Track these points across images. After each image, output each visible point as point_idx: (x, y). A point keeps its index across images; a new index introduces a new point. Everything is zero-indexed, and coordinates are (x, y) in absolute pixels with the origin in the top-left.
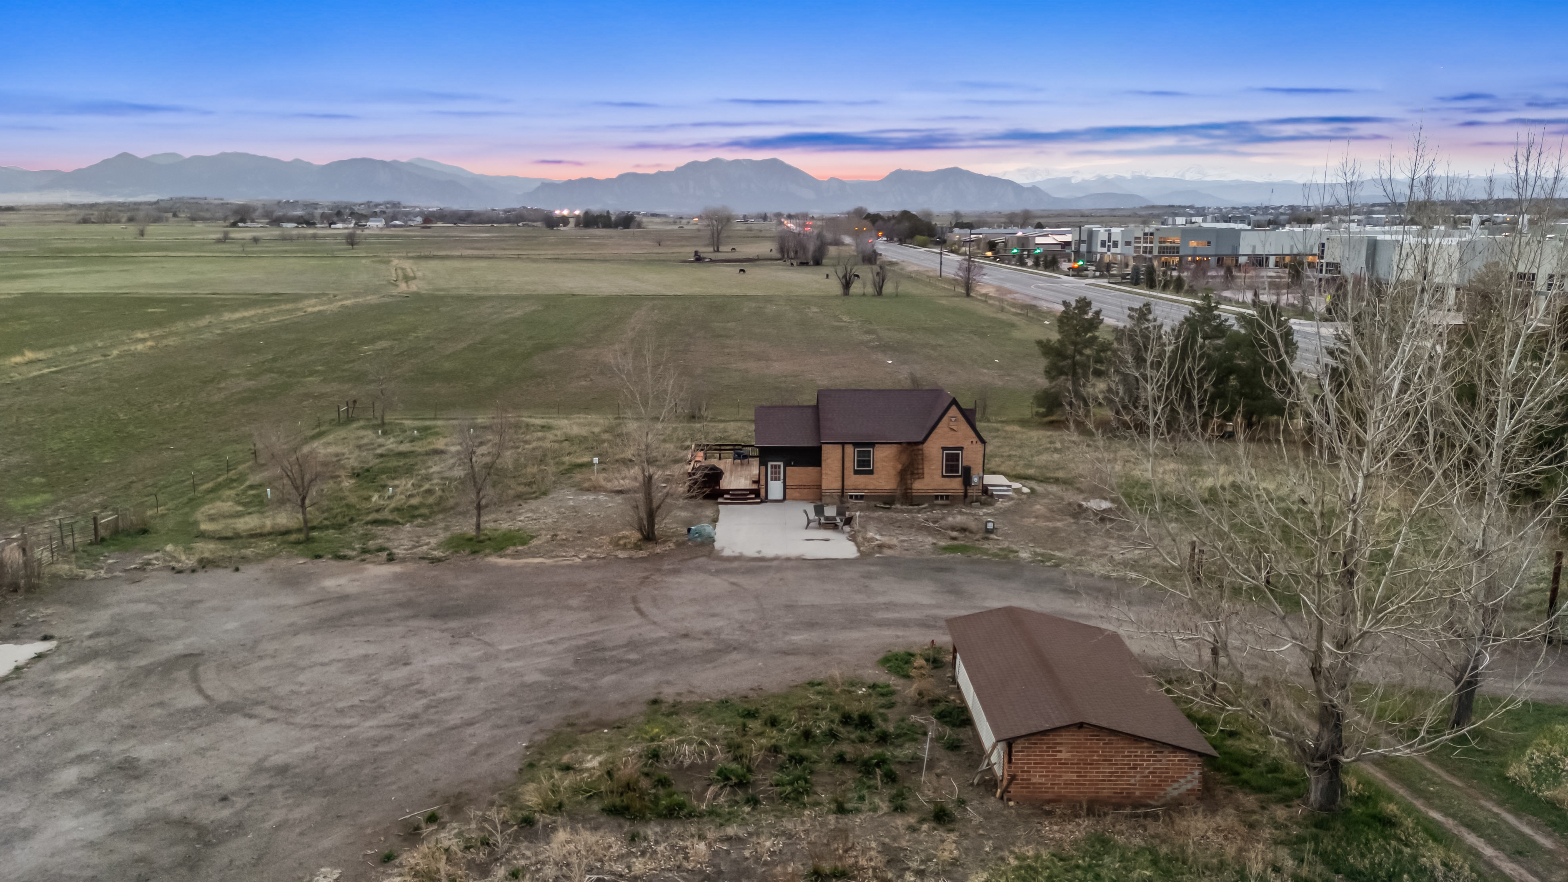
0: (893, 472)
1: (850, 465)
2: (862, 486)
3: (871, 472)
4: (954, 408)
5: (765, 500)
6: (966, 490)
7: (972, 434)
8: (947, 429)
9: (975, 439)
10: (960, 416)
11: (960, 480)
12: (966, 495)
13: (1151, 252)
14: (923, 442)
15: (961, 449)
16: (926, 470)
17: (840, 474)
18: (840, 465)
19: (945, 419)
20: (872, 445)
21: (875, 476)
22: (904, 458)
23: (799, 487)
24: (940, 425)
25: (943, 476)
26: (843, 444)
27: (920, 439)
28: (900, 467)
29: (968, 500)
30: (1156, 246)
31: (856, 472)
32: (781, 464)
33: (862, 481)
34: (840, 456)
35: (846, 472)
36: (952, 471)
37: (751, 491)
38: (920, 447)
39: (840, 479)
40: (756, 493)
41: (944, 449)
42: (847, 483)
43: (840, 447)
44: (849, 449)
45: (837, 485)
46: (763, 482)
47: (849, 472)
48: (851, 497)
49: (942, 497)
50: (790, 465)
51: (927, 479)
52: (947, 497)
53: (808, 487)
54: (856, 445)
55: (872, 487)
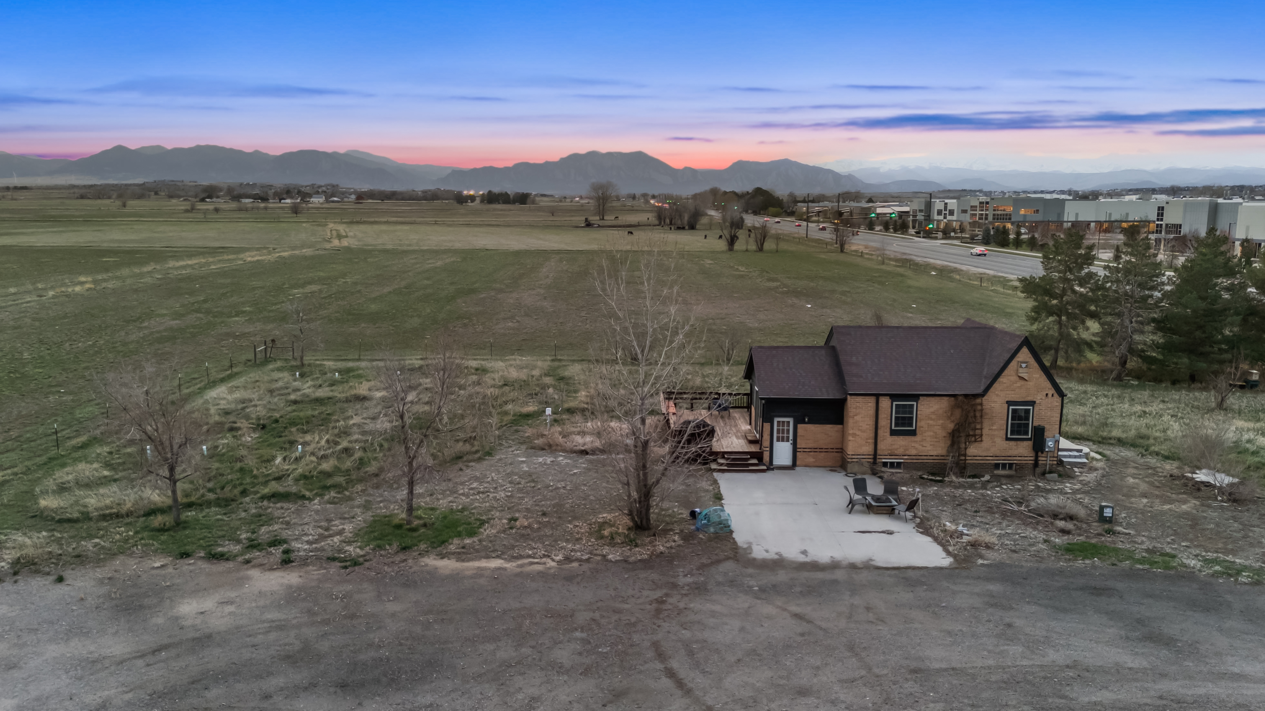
0: (942, 433)
1: (884, 422)
2: (900, 451)
3: (913, 433)
4: (1025, 350)
5: (771, 467)
6: (1037, 457)
7: (1048, 384)
8: (1014, 378)
9: (1052, 391)
10: (1032, 361)
11: (1030, 443)
12: (1036, 464)
13: (986, 219)
14: (982, 395)
15: (1032, 403)
16: (985, 432)
17: (872, 435)
18: (871, 422)
19: (1013, 364)
20: (916, 397)
21: (918, 438)
22: (958, 413)
23: (815, 450)
24: (1006, 372)
25: (1007, 439)
26: (877, 396)
27: (980, 391)
28: (951, 426)
29: (1039, 470)
30: (990, 213)
31: (893, 433)
32: (791, 420)
33: (901, 444)
34: (872, 412)
35: (880, 432)
36: (1019, 433)
37: (753, 455)
38: (978, 401)
39: (872, 441)
40: (758, 456)
41: (1009, 403)
42: (881, 446)
43: (872, 401)
44: (885, 403)
45: (868, 449)
46: (766, 443)
47: (884, 432)
48: (885, 464)
49: (1004, 466)
50: (803, 422)
51: (986, 442)
52: (1011, 465)
53: (827, 451)
54: (894, 397)
55: (914, 452)
